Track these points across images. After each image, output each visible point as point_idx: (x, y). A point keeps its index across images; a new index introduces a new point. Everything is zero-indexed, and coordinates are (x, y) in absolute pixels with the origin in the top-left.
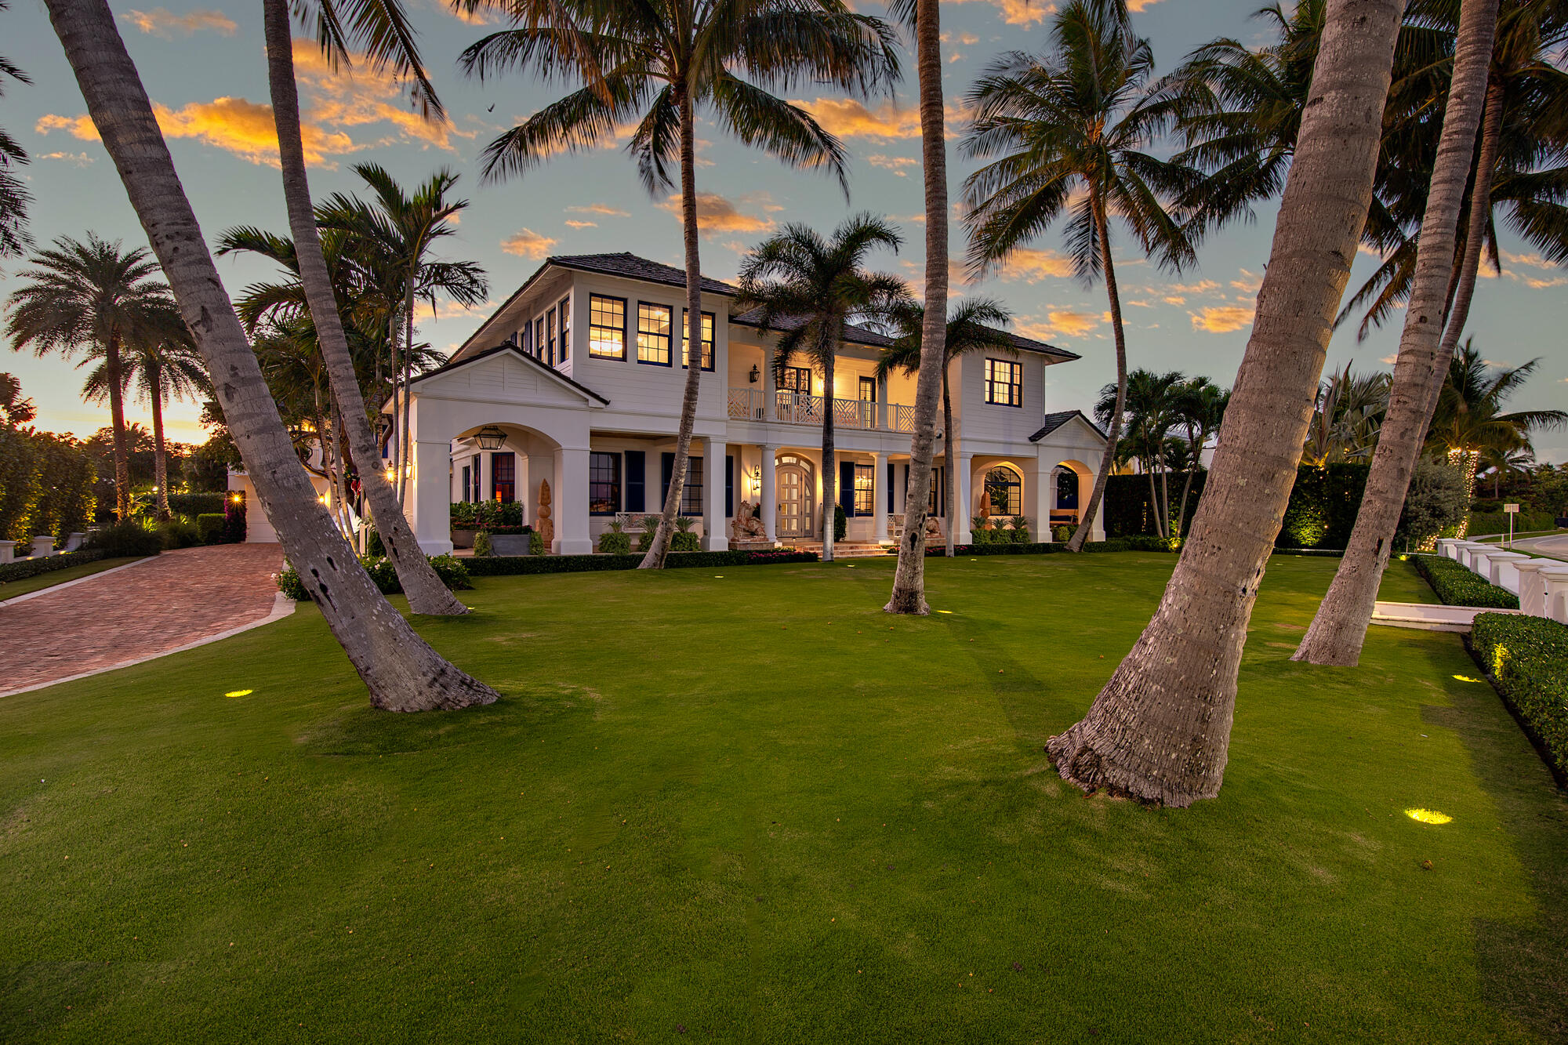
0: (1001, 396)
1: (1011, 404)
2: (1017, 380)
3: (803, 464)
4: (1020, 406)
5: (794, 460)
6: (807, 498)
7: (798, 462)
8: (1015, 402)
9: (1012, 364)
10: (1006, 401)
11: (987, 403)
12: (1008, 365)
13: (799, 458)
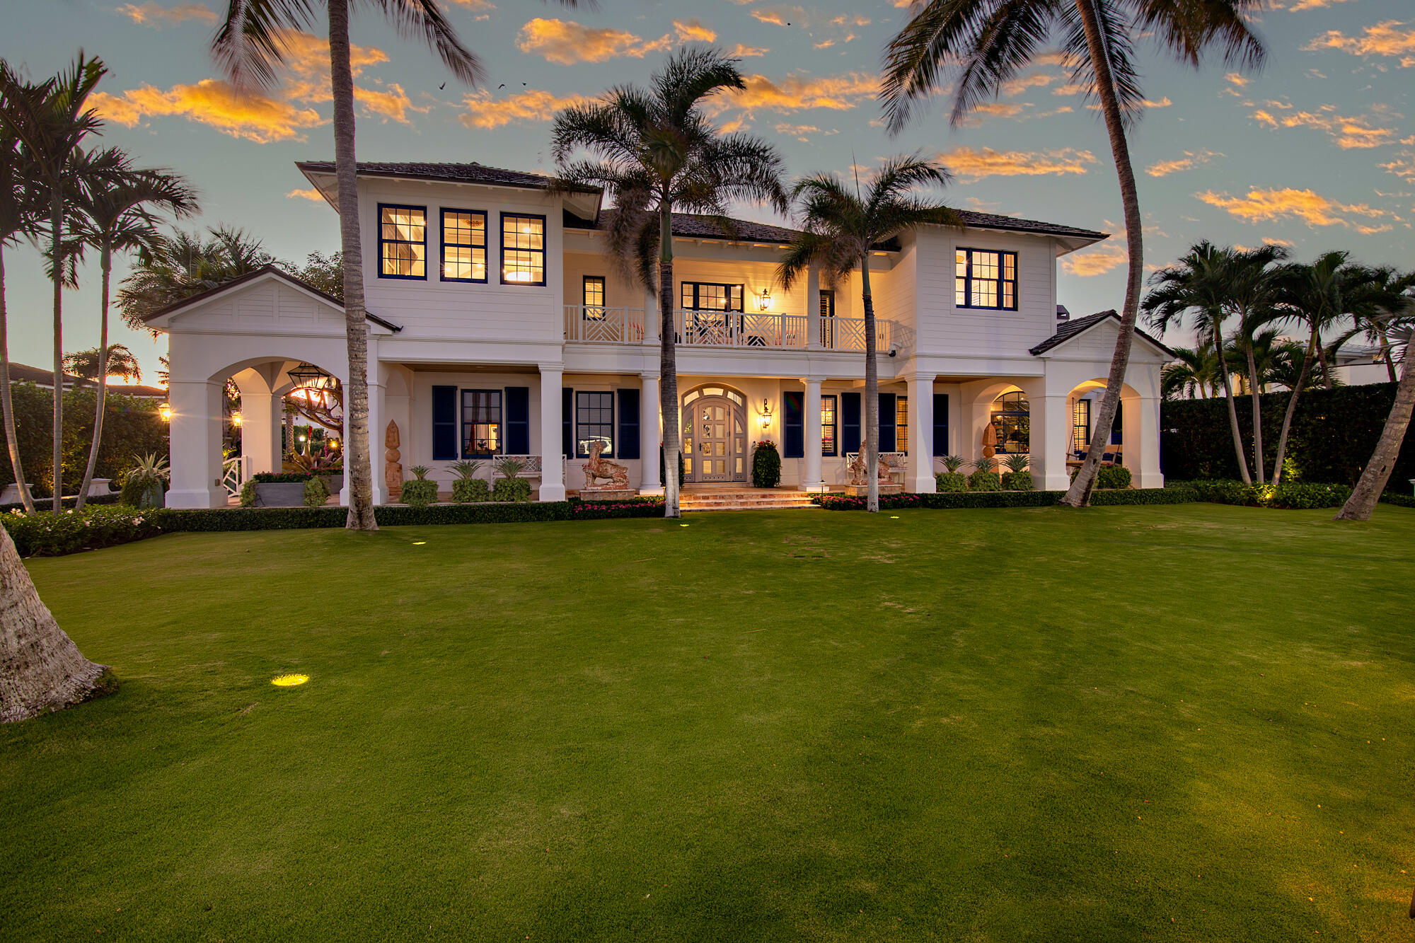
0: (984, 297)
1: (1000, 306)
2: (1009, 274)
3: (730, 395)
4: (1015, 308)
5: (719, 392)
6: (736, 436)
7: (725, 393)
8: (1008, 302)
9: (1001, 254)
10: (994, 303)
11: (958, 306)
12: (995, 257)
13: (726, 389)
